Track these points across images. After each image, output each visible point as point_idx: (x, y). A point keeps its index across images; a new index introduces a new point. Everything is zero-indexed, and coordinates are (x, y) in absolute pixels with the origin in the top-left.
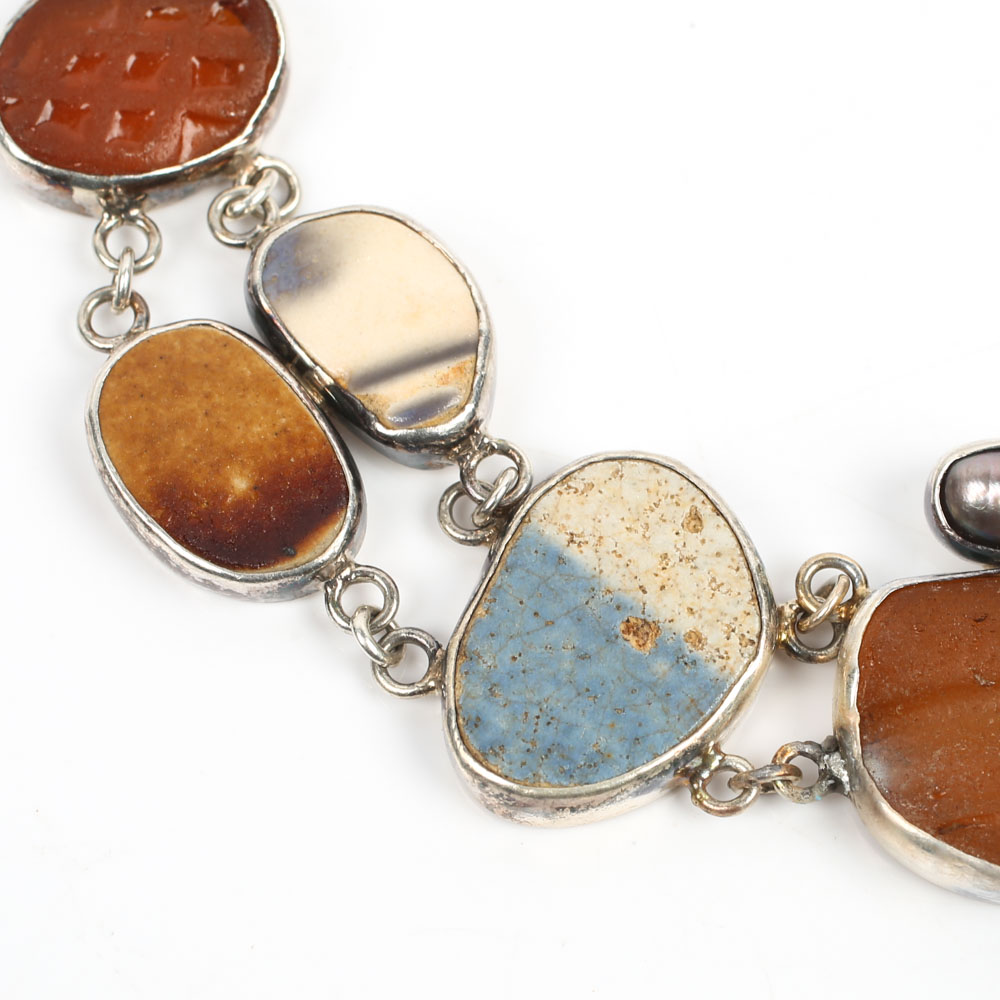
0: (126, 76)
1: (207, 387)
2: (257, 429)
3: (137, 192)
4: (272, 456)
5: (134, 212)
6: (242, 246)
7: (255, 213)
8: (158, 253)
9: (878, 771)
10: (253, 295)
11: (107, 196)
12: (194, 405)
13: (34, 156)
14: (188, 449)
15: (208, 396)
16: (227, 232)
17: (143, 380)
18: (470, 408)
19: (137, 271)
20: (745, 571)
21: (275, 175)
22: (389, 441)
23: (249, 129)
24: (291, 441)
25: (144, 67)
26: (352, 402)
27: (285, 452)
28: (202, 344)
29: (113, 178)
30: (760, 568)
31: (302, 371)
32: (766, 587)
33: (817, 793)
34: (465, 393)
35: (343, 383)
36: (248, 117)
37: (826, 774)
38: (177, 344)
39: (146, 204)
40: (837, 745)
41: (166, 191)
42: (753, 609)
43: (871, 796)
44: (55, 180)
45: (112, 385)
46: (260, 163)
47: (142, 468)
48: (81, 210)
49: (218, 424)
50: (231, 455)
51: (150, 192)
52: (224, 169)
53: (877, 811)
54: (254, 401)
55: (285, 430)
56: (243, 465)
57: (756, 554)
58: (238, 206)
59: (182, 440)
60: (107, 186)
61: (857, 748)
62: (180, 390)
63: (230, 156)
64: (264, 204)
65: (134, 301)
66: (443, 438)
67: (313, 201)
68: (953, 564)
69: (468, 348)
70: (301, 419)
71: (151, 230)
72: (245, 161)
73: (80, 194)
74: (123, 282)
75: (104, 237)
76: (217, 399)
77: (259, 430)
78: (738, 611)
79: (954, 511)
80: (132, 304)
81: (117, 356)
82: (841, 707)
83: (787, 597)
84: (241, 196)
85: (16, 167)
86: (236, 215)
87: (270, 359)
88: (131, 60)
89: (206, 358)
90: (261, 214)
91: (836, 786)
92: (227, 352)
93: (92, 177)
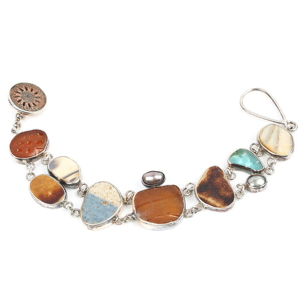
0: (27, 144)
1: (44, 182)
2: (51, 186)
3: (31, 160)
4: (54, 189)
5: (31, 162)
6: (46, 164)
7: (47, 160)
8: (35, 167)
9: (138, 215)
10: (49, 170)
11: (27, 161)
12: (42, 185)
13: (17, 157)
14: (43, 190)
15: (44, 183)
16: (44, 163)
17: (35, 182)
18: (79, 179)
19: (33, 170)
20: (118, 193)
21: (49, 155)
22: (69, 185)
23: (45, 149)
24: (56, 187)
25: (30, 143)
26: (63, 181)
27: (55, 188)
28: (42, 177)
29: (28, 158)
30: (120, 193)
31: (56, 178)
32: (121, 195)
33: (132, 220)
34: (78, 177)
35: (62, 179)
36: (45, 148)
37: (132, 217)
38: (39, 177)
39: (33, 161)
40: (133, 213)
41: (35, 159)
42: (120, 198)
43: (138, 218)
44: (20, 160)
45: (31, 184)
46: (47, 154)
47: (37, 193)
48: (24, 164)
49: (46, 186)
50: (48, 190)
51: (33, 160)
52: (42, 155)
53: (139, 220)
54: (50, 183)
55: (55, 186)
56: (50, 191)
57: (119, 191)
58: (45, 160)
59: (42, 189)
60: (27, 159)
61: (136, 213)
62: (40, 183)
63: (43, 153)
64: (48, 159)
65: (33, 174)
66: (76, 183)
67: (54, 157)
68: (146, 188)
69: (78, 171)
70: (57, 184)
71: (33, 165)
72: (45, 154)
73: (24, 161)
74: (31, 172)
75: (28, 166)
76: (45, 183)
77: (52, 186)
78: (118, 198)
79: (145, 182)
80: (32, 174)
81: (31, 181)
82: (133, 208)
83: (125, 197)
84: (45, 158)
85: (15, 159)
86: (45, 161)
87: (52, 177)
88: (28, 142)
89: (43, 178)
90: (48, 160)
91: (134, 219)
92: (46, 177)
93: (25, 158)
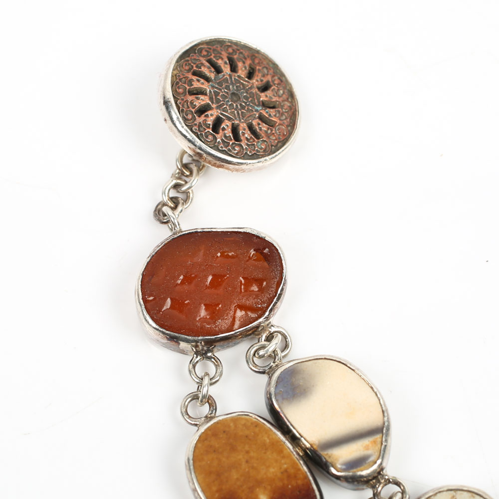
0: (207, 287)
1: (247, 448)
2: (272, 470)
3: (210, 344)
4: (280, 484)
5: (209, 354)
6: (263, 373)
7: (270, 356)
8: (221, 375)
10: (269, 399)
11: (196, 346)
12: (241, 457)
13: (161, 326)
14: (237, 479)
15: (248, 452)
16: (256, 365)
17: (215, 443)
18: (379, 462)
19: (211, 384)
21: (280, 336)
22: (338, 478)
23: (267, 313)
24: (289, 476)
25: (218, 280)
26: (320, 457)
27: (286, 482)
28: (244, 425)
29: (200, 338)
31: (295, 440)
34: (377, 454)
35: (315, 447)
36: (267, 308)
38: (232, 424)
39: (215, 349)
41: (226, 343)
44: (172, 338)
45: (200, 445)
46: (273, 330)
47: (214, 489)
48: (183, 352)
49: (253, 467)
50: (259, 483)
51: (217, 344)
52: (255, 332)
54: (271, 455)
55: (286, 471)
56: (265, 488)
58: (261, 352)
59: (235, 475)
60: (197, 342)
62: (233, 449)
63: (257, 327)
64: (274, 352)
65: (210, 401)
66: (365, 477)
67: (299, 351)
69: (380, 431)
70: (294, 465)
71: (218, 363)
72: (264, 329)
73: (183, 345)
74: (204, 391)
75: (194, 367)
76: (252, 454)
77: (273, 471)
80: (208, 402)
81: (202, 429)
84: (263, 347)
85: (152, 331)
86: (261, 357)
87: (279, 434)
88: (210, 278)
89: (247, 432)
90: (273, 356)
92: (257, 430)
93: (190, 338)
